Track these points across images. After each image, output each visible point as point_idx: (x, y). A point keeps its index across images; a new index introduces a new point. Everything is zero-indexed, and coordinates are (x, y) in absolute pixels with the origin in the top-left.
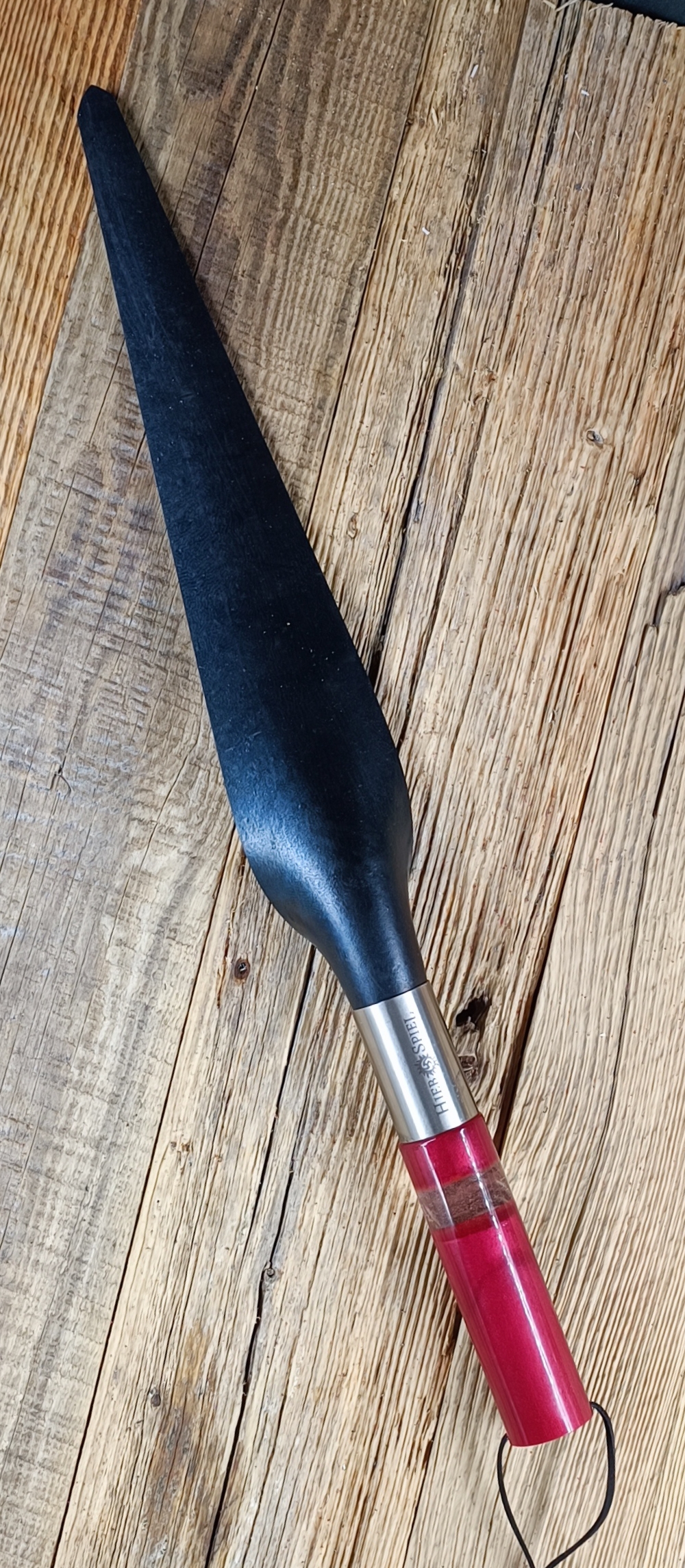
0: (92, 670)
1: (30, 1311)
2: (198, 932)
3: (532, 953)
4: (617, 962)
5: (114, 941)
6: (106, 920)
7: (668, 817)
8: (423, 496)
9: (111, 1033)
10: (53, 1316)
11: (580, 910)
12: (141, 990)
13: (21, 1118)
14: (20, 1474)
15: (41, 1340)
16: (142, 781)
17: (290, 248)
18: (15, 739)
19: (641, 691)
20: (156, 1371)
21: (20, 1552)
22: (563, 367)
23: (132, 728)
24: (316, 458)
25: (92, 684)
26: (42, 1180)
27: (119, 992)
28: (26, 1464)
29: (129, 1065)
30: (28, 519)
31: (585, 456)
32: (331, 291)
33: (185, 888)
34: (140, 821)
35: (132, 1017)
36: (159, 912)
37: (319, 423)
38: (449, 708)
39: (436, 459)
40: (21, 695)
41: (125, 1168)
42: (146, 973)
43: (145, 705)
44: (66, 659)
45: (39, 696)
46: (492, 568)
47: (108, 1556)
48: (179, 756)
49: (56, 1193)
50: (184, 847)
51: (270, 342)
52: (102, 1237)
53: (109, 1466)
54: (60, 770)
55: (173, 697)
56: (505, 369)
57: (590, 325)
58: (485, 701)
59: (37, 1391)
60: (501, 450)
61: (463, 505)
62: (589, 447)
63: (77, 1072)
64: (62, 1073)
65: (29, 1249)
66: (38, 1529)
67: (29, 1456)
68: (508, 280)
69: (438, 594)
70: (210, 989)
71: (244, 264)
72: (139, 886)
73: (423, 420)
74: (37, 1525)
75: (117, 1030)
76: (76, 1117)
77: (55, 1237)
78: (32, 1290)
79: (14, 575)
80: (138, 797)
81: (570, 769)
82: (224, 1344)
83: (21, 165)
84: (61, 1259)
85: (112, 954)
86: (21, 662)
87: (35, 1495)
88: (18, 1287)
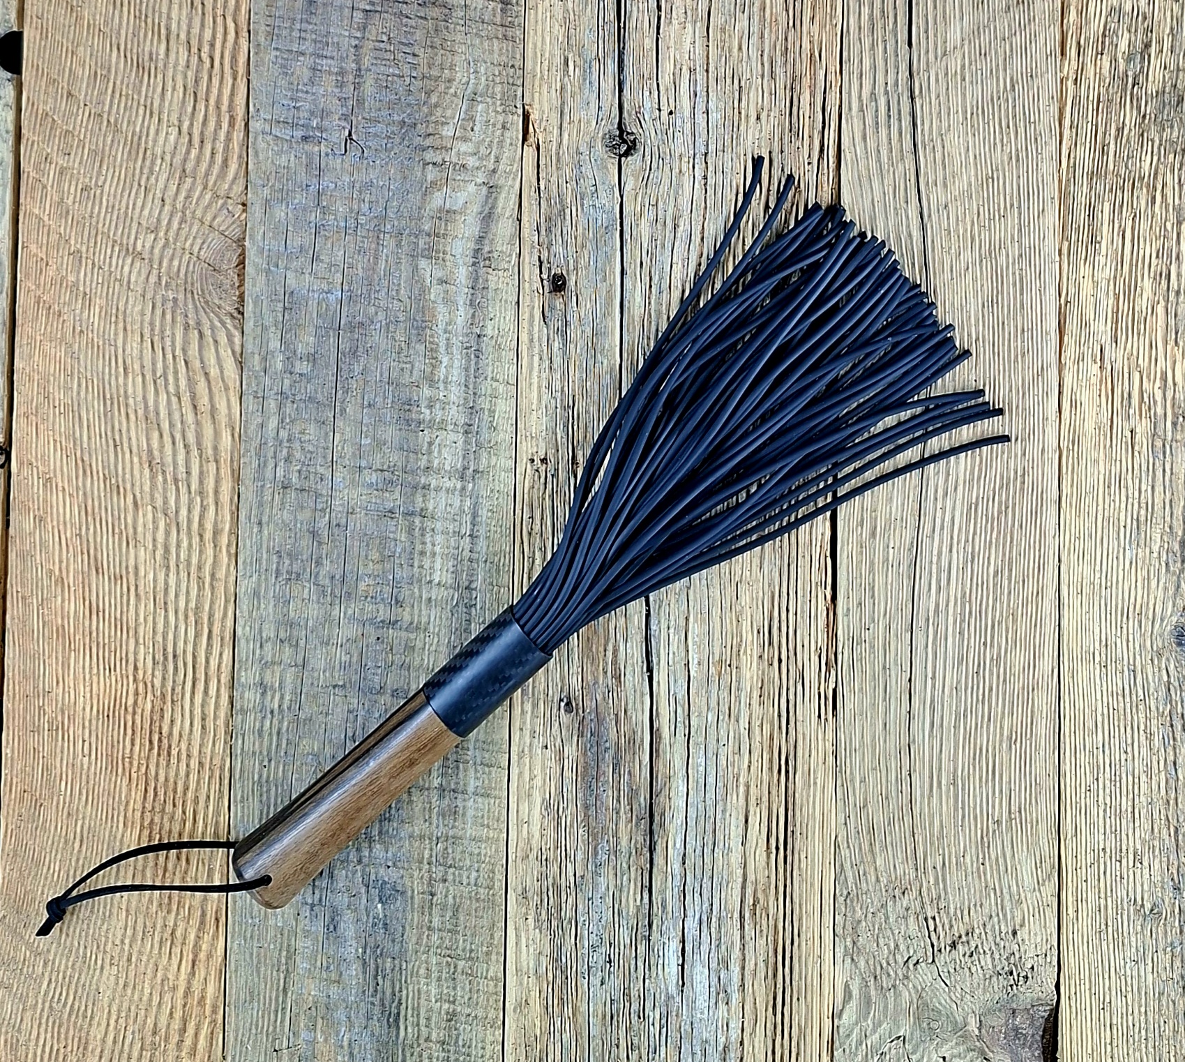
0: (359, 35)
2: (510, 255)
5: (435, 282)
6: (423, 263)
7: (923, 46)
9: (452, 367)
11: (860, 148)
12: (470, 322)
13: (385, 467)
14: (456, 807)
16: (427, 127)
18: (301, 115)
20: (562, 681)
21: (473, 881)
23: (408, 80)
25: (361, 47)
26: (417, 520)
27: (449, 328)
28: (460, 796)
29: (475, 394)
33: (490, 217)
34: (434, 164)
35: (468, 348)
36: (472, 245)
40: (298, 72)
41: (492, 491)
42: (471, 305)
43: (414, 55)
44: (332, 29)
45: (315, 69)
47: (556, 870)
48: (455, 95)
49: (433, 530)
50: (479, 181)
52: (486, 561)
53: (538, 781)
54: (350, 134)
55: (438, 41)
63: (428, 412)
64: (414, 415)
65: (420, 588)
66: (485, 855)
67: (461, 788)
70: (533, 307)
72: (446, 224)
74: (483, 852)
75: (457, 364)
76: (436, 454)
77: (441, 572)
78: (431, 627)
80: (428, 142)
81: (822, 27)
84: (451, 591)
85: (435, 292)
86: (291, 41)
87: (475, 823)
88: (417, 628)
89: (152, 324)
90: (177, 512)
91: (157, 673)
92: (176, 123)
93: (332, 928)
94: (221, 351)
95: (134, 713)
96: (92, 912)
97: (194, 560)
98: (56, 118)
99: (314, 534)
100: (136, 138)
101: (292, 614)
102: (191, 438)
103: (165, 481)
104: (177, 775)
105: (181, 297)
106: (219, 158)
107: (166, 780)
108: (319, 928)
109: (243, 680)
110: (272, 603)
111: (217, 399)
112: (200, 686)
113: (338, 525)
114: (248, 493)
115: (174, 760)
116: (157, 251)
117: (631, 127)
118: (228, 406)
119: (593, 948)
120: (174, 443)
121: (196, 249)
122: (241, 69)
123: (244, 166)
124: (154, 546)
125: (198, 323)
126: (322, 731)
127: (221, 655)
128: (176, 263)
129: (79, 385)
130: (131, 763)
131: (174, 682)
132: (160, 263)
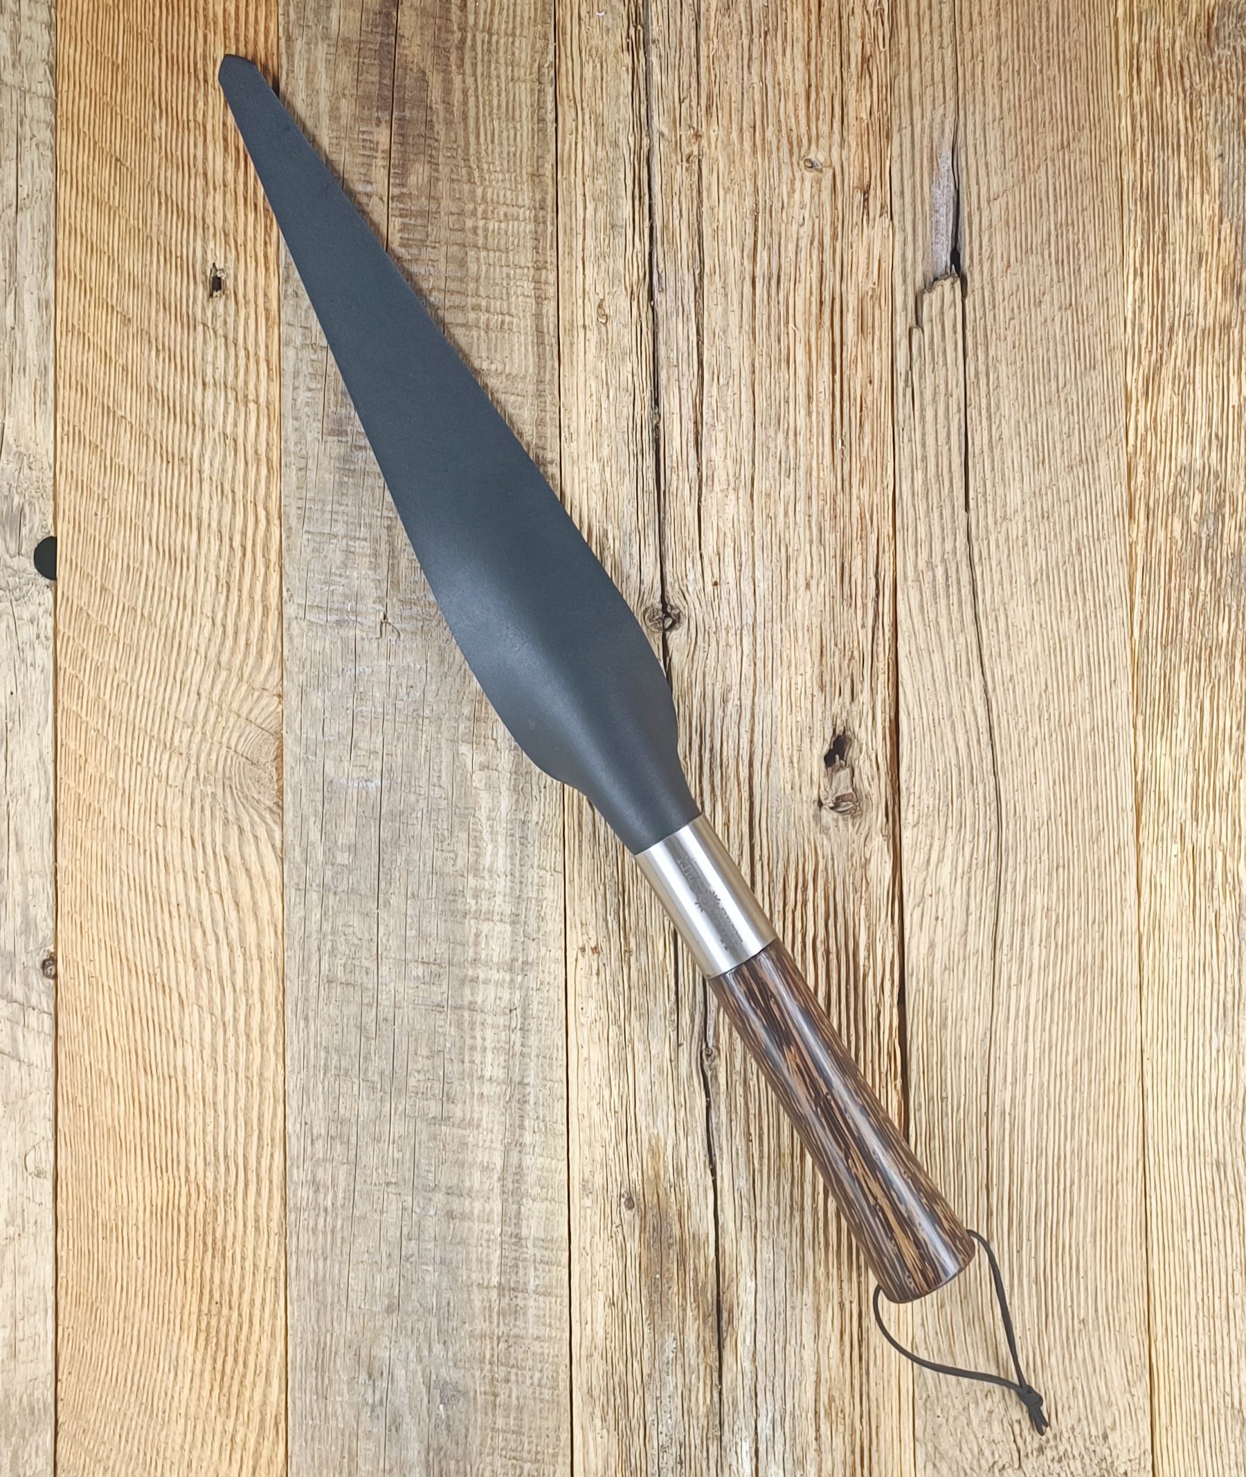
1: (487, 1144)
3: (883, 678)
4: (968, 663)
5: (476, 768)
6: (464, 749)
7: (982, 511)
8: (661, 266)
9: (496, 856)
10: (510, 1144)
11: (917, 619)
12: (514, 808)
13: (432, 960)
14: (517, 1305)
15: (504, 1169)
17: (474, 65)
18: (335, 598)
19: (921, 393)
20: (622, 1174)
21: (536, 1382)
22: (764, 106)
24: (550, 256)
26: (466, 1014)
27: (493, 815)
28: (520, 1295)
29: (521, 883)
30: (295, 388)
31: (807, 184)
32: (524, 93)
35: (512, 835)
37: (545, 223)
38: (738, 461)
39: (665, 227)
40: (330, 555)
41: (542, 983)
42: (515, 790)
44: (364, 511)
45: (348, 552)
46: (745, 316)
47: (622, 1367)
49: (483, 1024)
51: (479, 160)
52: (538, 1056)
53: (601, 1279)
54: (385, 617)
56: (708, 124)
57: (779, 59)
58: (772, 446)
59: (513, 1221)
60: (725, 201)
61: (702, 262)
62: (809, 175)
63: (473, 902)
64: (460, 906)
65: (471, 1084)
66: (548, 1355)
67: (521, 1287)
68: (689, 39)
69: (700, 355)
71: (436, 94)
72: (487, 708)
73: (643, 192)
74: (546, 1351)
75: (501, 852)
76: (483, 945)
77: (492, 1066)
78: (484, 1124)
79: (296, 444)
81: (872, 488)
82: (681, 1132)
83: (205, 58)
84: (504, 1087)
85: (478, 779)
86: (323, 524)
87: (537, 1323)
88: (470, 1124)
89: (191, 820)
90: (223, 1012)
91: (208, 1174)
92: (210, 614)
93: (393, 1429)
94: (262, 847)
95: (188, 1214)
96: (151, 1416)
97: (242, 1059)
98: (90, 612)
99: (361, 1028)
100: (170, 632)
101: (342, 1111)
102: (234, 933)
103: (210, 979)
104: (232, 1278)
105: (219, 791)
106: (253, 649)
107: (222, 1282)
108: (379, 1430)
109: (295, 1177)
110: (321, 1100)
111: (258, 896)
112: (252, 1188)
113: (386, 1020)
114: (293, 987)
115: (228, 1264)
116: (194, 747)
117: (674, 598)
118: (269, 904)
119: (662, 1449)
120: (217, 941)
121: (233, 746)
122: (274, 557)
123: (279, 657)
124: (201, 1045)
125: (238, 819)
126: (377, 1230)
127: (272, 1155)
128: (214, 757)
129: (121, 883)
130: (186, 1266)
131: (226, 1183)
132: (198, 758)
